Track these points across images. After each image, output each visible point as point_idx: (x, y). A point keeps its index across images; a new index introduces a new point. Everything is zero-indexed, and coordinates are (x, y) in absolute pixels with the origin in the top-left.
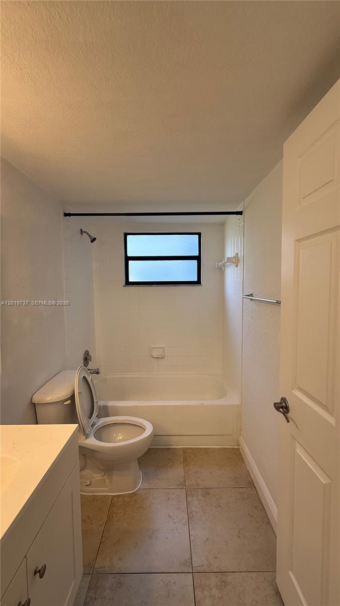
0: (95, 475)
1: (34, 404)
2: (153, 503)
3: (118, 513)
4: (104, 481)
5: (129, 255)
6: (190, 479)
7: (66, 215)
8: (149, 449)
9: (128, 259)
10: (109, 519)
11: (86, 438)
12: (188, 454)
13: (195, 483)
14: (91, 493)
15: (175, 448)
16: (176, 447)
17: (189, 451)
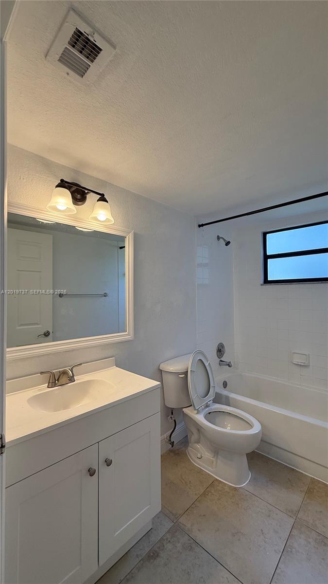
0: (206, 453)
1: (161, 370)
2: (250, 508)
3: (213, 495)
4: (213, 462)
5: (268, 254)
6: (306, 514)
7: (200, 226)
8: (253, 452)
9: (266, 257)
10: (204, 494)
11: (197, 413)
12: (316, 487)
13: (311, 522)
14: (199, 465)
15: (302, 473)
16: (304, 472)
17: (319, 485)
